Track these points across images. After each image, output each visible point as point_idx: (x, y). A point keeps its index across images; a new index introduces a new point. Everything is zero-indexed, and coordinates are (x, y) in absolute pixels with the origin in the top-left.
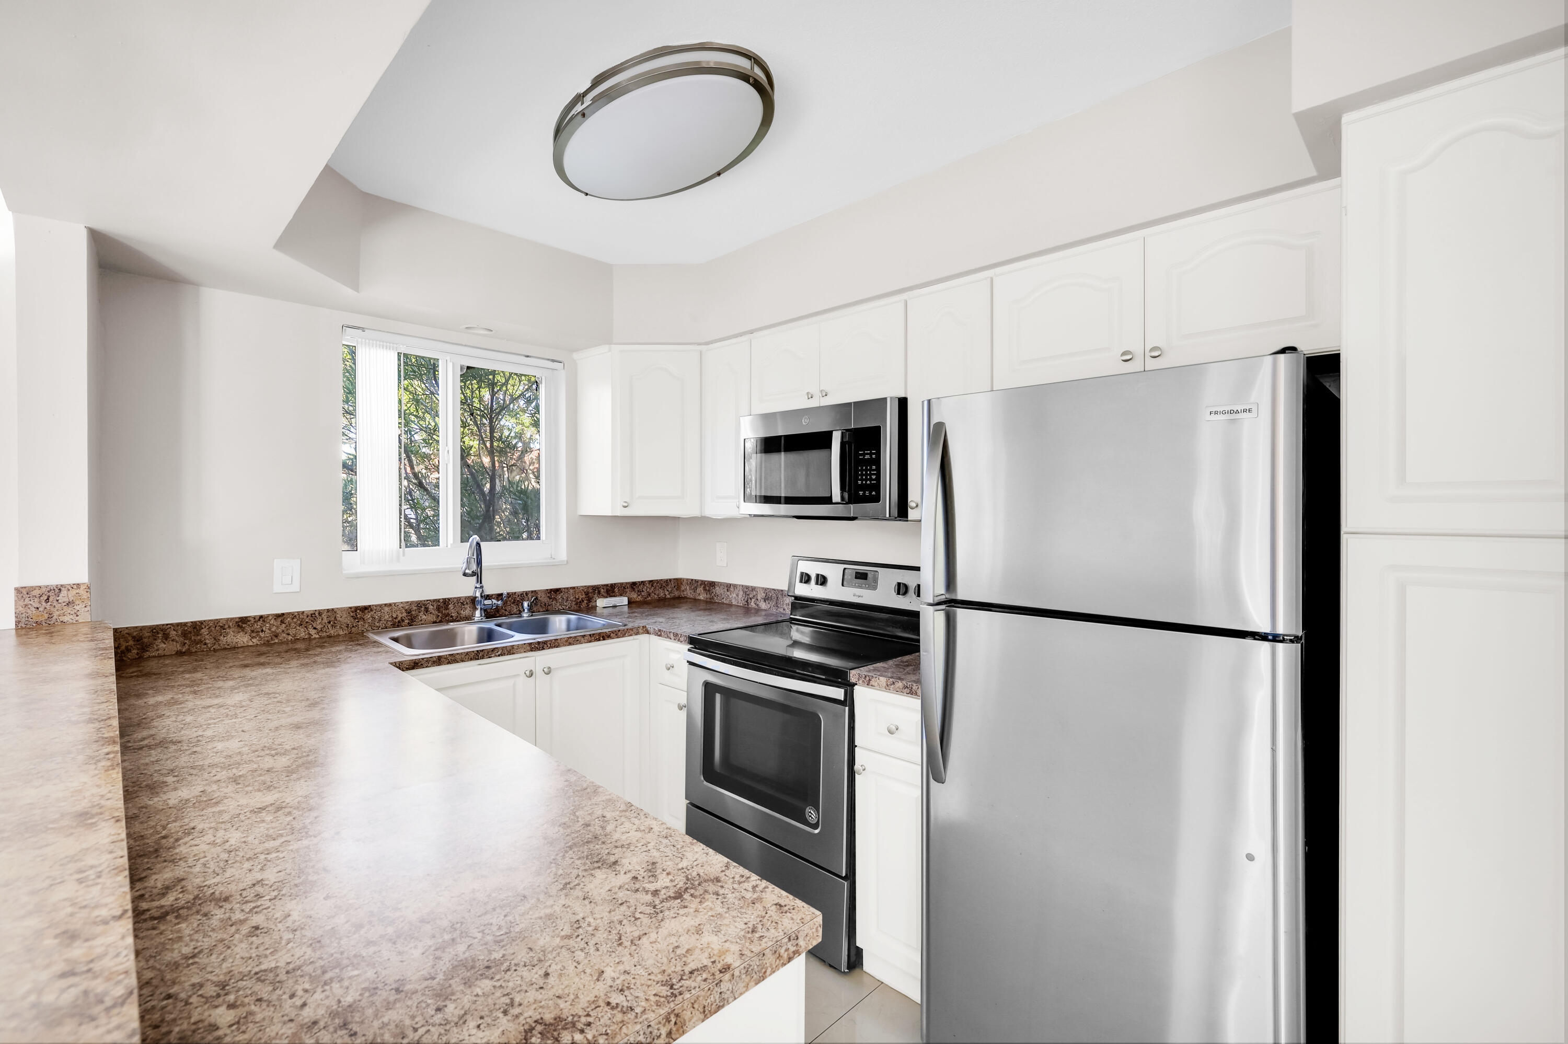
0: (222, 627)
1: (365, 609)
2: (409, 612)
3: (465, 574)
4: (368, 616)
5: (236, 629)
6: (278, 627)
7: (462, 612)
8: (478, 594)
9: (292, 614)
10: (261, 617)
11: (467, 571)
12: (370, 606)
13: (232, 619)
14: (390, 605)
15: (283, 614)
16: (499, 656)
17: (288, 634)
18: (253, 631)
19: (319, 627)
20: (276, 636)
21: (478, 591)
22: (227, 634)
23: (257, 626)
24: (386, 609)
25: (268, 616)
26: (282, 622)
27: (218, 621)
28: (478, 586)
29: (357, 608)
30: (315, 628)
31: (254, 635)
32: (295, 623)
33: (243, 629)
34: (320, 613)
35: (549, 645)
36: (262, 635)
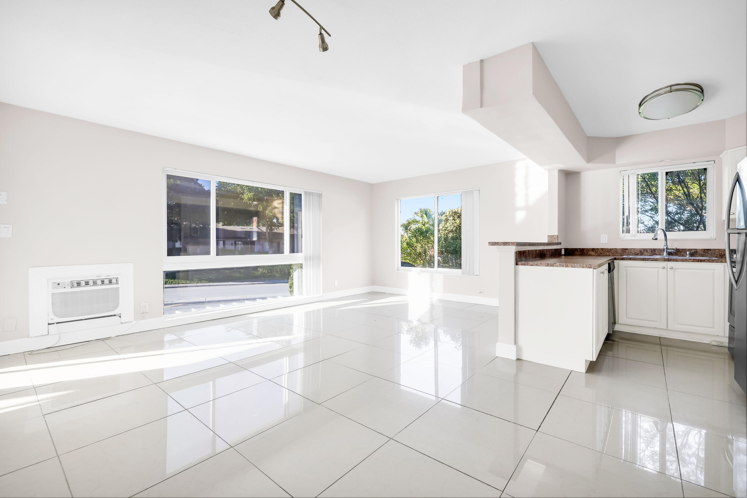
0: (589, 250)
1: (626, 249)
2: (641, 251)
3: (653, 239)
4: (627, 251)
5: (592, 251)
6: (602, 252)
7: (661, 253)
8: (665, 248)
9: (605, 249)
10: (597, 249)
11: (654, 238)
12: (627, 249)
13: (591, 248)
14: (634, 249)
15: (603, 248)
16: (651, 261)
17: (604, 254)
18: (596, 252)
19: (612, 253)
20: (601, 254)
21: (665, 246)
22: (590, 252)
23: (597, 251)
24: (633, 250)
25: (599, 248)
26: (603, 250)
27: (588, 249)
28: (665, 245)
29: (623, 249)
30: (611, 253)
31: (596, 253)
32: (606, 251)
33: (593, 251)
34: (613, 249)
35: (673, 260)
36: (598, 253)
